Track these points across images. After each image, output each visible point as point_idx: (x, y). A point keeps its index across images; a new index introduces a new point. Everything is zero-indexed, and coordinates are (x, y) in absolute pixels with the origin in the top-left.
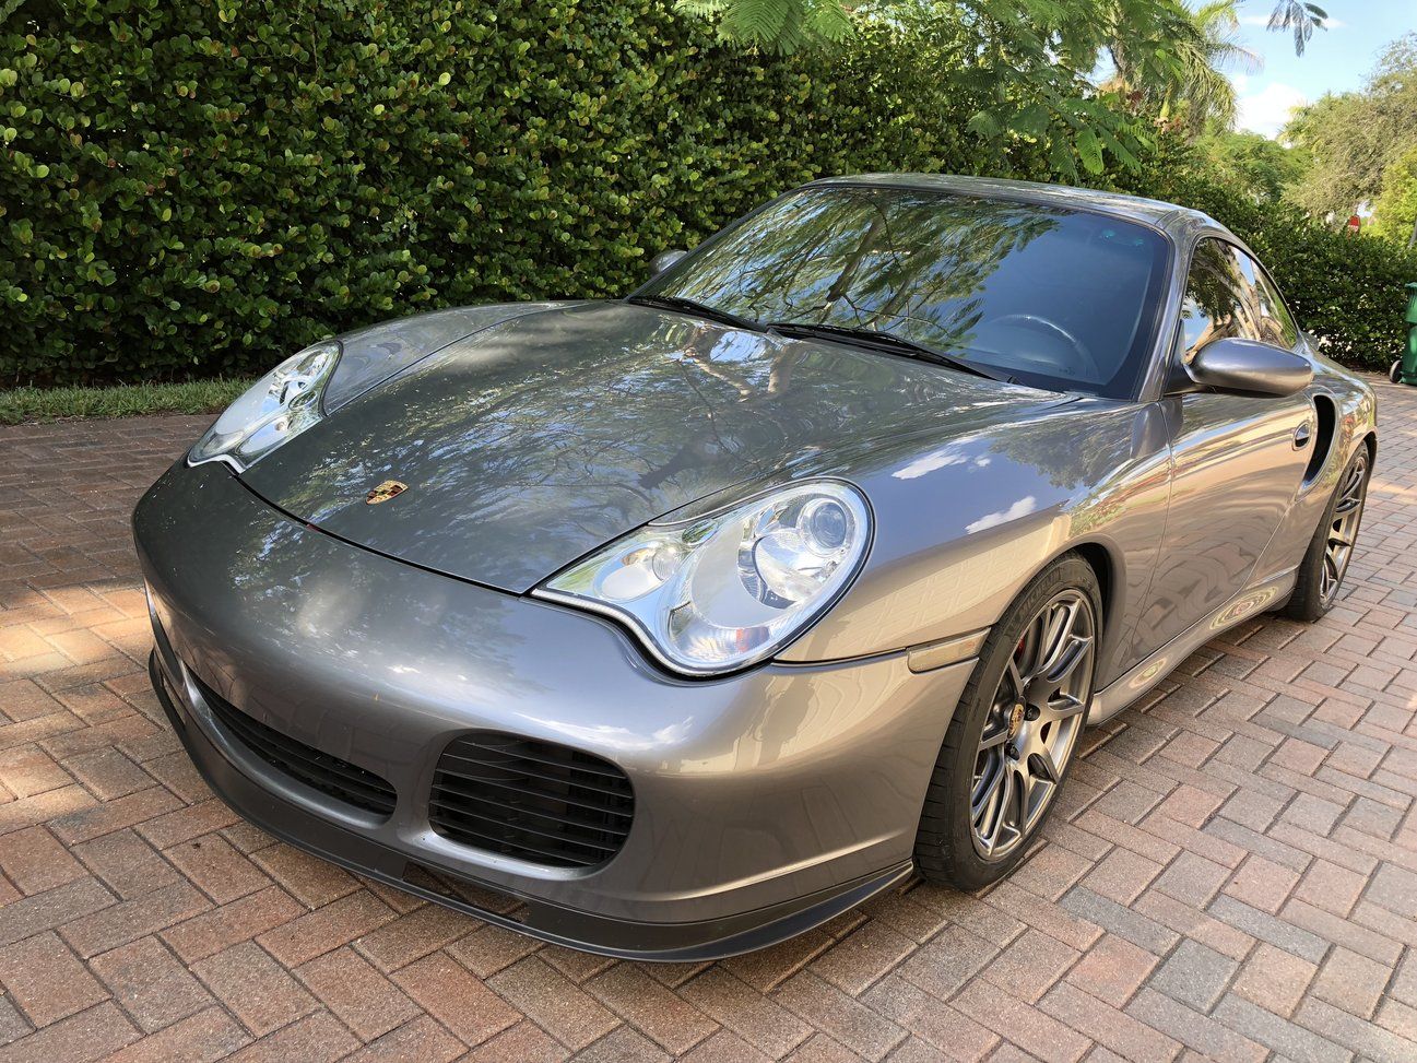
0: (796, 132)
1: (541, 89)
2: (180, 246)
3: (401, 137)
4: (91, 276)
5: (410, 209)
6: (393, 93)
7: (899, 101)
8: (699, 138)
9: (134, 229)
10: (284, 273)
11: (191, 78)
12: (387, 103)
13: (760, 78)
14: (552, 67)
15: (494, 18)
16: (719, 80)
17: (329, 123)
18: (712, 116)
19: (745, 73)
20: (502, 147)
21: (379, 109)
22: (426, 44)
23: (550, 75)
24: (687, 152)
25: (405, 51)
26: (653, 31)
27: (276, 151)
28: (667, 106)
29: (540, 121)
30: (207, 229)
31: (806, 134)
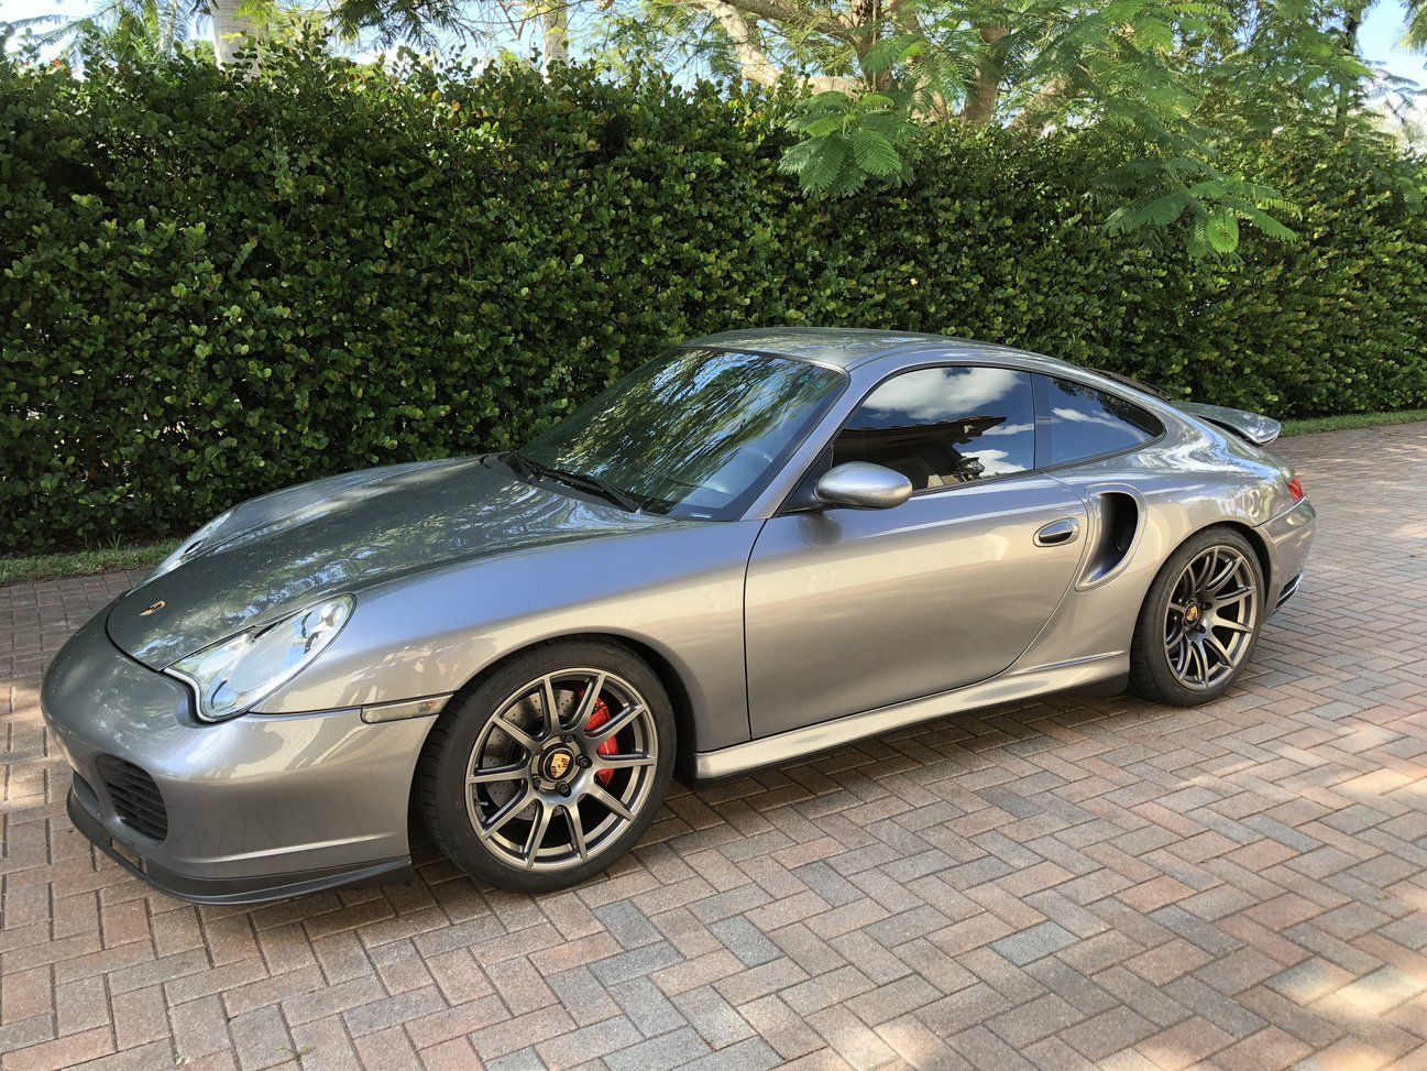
0: (954, 248)
1: (678, 253)
2: (372, 415)
3: (550, 310)
4: (308, 443)
5: (563, 366)
6: (535, 276)
7: (1068, 204)
8: (842, 272)
9: (337, 406)
10: (463, 427)
11: (374, 290)
12: (532, 286)
13: (904, 207)
14: (684, 233)
15: (628, 202)
16: (863, 216)
17: (486, 307)
18: (856, 249)
19: (889, 205)
20: (643, 306)
21: (525, 291)
22: (567, 233)
23: (683, 240)
24: (828, 284)
25: (548, 241)
26: (779, 187)
27: (448, 333)
28: (806, 246)
29: (677, 279)
30: (393, 399)
31: (965, 249)
